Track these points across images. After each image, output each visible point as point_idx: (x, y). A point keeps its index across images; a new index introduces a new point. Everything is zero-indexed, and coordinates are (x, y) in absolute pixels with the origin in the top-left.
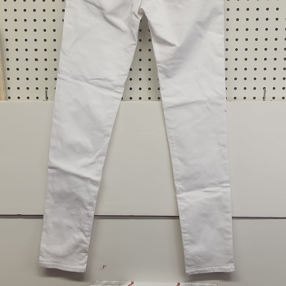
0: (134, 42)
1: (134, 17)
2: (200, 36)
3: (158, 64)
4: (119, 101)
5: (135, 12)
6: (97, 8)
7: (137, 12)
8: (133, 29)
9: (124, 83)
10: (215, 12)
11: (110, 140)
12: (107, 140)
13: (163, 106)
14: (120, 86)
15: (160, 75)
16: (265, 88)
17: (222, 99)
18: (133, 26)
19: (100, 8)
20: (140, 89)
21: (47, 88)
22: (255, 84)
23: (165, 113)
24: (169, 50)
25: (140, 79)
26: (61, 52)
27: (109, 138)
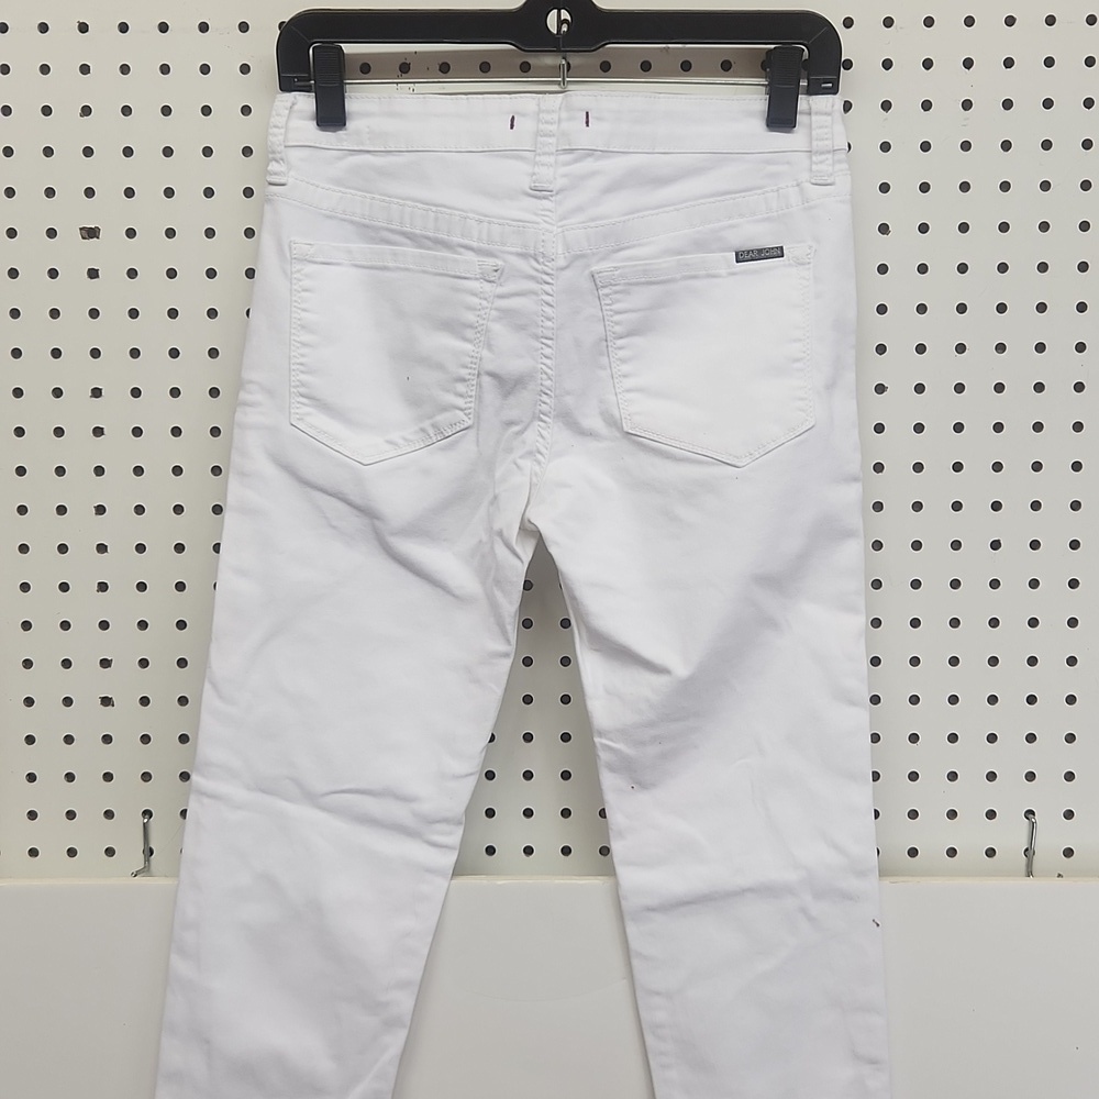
0: (502, 647)
1: (501, 551)
2: (770, 623)
3: (601, 737)
4: (442, 883)
5: (505, 533)
6: (355, 512)
7: (513, 533)
8: (498, 594)
9: (464, 809)
10: (828, 532)
11: (406, 1042)
12: (395, 1042)
13: (623, 902)
14: (446, 821)
15: (610, 781)
16: (1032, 812)
17: (861, 874)
18: (497, 582)
19: (367, 512)
20: (528, 813)
21: (148, 813)
22: (991, 796)
23: (631, 929)
24: (645, 687)
25: (528, 775)
26: (207, 686)
27: (402, 1035)
